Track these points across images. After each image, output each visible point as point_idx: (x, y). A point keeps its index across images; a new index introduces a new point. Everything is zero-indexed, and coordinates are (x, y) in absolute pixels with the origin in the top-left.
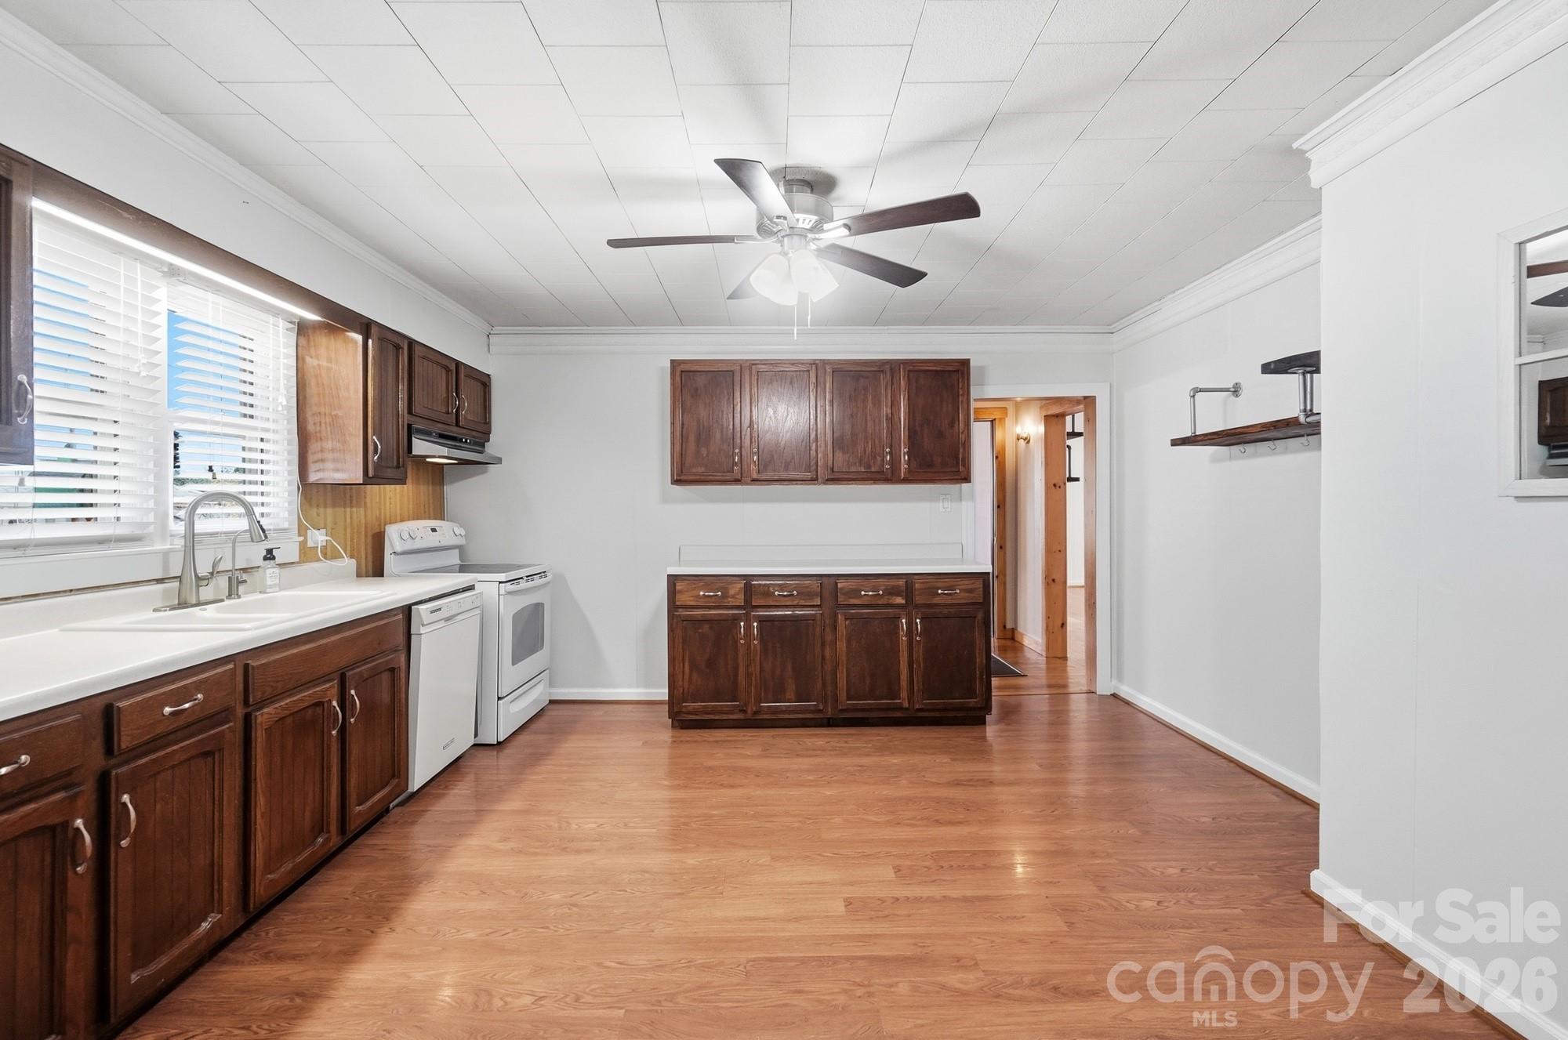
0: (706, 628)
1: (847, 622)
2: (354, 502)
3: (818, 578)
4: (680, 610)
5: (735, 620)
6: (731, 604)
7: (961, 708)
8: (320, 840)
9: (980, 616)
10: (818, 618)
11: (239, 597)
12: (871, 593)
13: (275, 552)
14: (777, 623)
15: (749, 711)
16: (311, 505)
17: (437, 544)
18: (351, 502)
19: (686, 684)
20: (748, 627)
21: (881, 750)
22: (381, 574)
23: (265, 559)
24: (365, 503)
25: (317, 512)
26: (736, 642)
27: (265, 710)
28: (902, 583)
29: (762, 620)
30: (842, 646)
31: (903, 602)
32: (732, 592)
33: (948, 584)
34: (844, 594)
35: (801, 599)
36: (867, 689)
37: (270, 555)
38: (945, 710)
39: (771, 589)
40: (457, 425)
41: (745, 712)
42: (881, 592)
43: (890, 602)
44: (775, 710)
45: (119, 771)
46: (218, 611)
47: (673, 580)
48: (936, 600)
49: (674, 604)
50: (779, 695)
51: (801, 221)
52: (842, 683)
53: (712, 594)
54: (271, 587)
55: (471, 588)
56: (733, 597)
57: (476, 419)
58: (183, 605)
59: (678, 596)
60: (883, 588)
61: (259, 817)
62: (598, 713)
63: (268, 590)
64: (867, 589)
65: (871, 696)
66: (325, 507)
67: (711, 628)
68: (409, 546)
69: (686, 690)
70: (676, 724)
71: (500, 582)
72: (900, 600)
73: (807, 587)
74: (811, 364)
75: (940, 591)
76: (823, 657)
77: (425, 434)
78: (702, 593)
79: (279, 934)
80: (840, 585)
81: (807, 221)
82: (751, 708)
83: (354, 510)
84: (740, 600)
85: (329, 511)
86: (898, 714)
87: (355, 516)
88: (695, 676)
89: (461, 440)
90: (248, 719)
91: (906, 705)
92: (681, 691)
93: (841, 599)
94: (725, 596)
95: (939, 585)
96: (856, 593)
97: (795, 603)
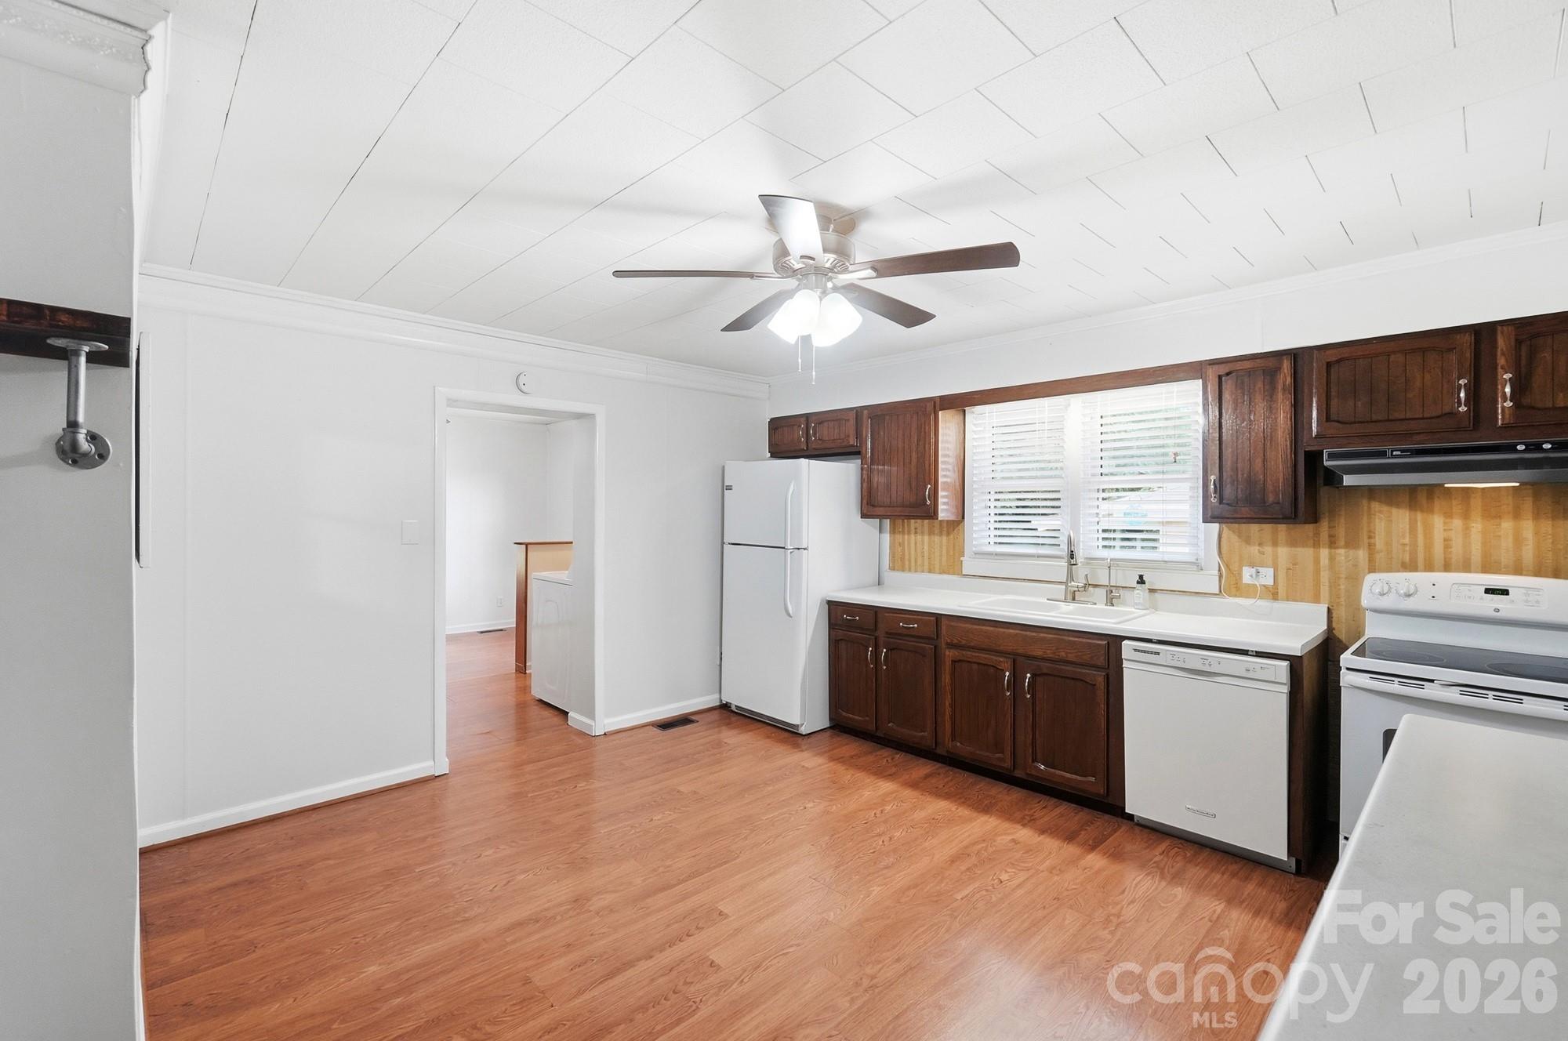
2: (1341, 542)
16: (1248, 543)
25: (1259, 550)
27: (952, 650)
37: (1141, 580)
58: (1065, 600)
61: (947, 705)
66: (1275, 546)
68: (1388, 603)
83: (1340, 551)
87: (1340, 558)
89: (1511, 449)
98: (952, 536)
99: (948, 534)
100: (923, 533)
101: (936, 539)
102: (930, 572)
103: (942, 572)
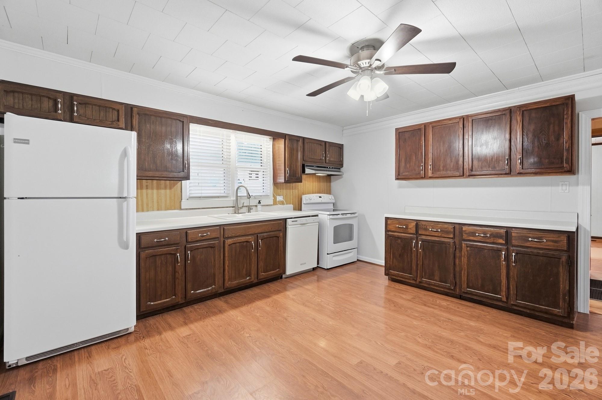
0: (399, 241)
1: (468, 249)
2: (294, 188)
3: (453, 225)
4: (390, 232)
5: (412, 239)
6: (409, 232)
7: (546, 312)
8: (248, 278)
9: (564, 258)
10: (452, 244)
11: (250, 212)
12: (482, 235)
13: (261, 201)
14: (430, 243)
15: (417, 281)
16: (278, 188)
17: (321, 202)
18: (292, 188)
19: (391, 263)
20: (417, 243)
21: (471, 317)
22: (301, 210)
23: (259, 203)
24: (298, 188)
25: (280, 191)
26: (411, 249)
27: (229, 240)
28: (503, 231)
29: (423, 241)
30: (464, 260)
31: (504, 242)
32: (410, 227)
33: (536, 236)
34: (466, 234)
35: (442, 234)
36: (480, 285)
37: (259, 202)
38: (533, 310)
39: (428, 227)
40: (326, 163)
41: (416, 281)
42: (488, 235)
43: (495, 241)
44: (429, 284)
45: (188, 246)
46: (243, 216)
47: (387, 219)
48: (528, 244)
49: (387, 229)
50: (431, 277)
51: (364, 64)
52: (464, 278)
53: (402, 227)
54: (259, 210)
55: (317, 216)
56: (410, 229)
57: (335, 160)
58: (235, 213)
59: (388, 226)
60: (490, 233)
61: (226, 266)
62: (370, 267)
63: (259, 211)
64: (480, 233)
65: (482, 289)
66: (283, 189)
67: (401, 241)
68: (308, 202)
69: (391, 266)
70: (390, 279)
71: (328, 215)
72: (502, 241)
73: (446, 228)
74: (460, 119)
75: (530, 239)
76: (455, 264)
77: (310, 166)
78: (397, 226)
79: (232, 298)
80: (464, 229)
81: (367, 63)
82: (418, 280)
83: (294, 190)
84: (413, 231)
85: (284, 191)
86: (500, 304)
87: (294, 192)
88: (395, 260)
89: (328, 168)
90: (224, 242)
91: (504, 299)
92: (389, 265)
93: (465, 236)
94: (407, 228)
95: (531, 235)
96: (473, 234)
97: (440, 235)
98: (173, 190)
99: (170, 188)
100: (152, 189)
101: (162, 191)
102: (158, 210)
103: (167, 209)
